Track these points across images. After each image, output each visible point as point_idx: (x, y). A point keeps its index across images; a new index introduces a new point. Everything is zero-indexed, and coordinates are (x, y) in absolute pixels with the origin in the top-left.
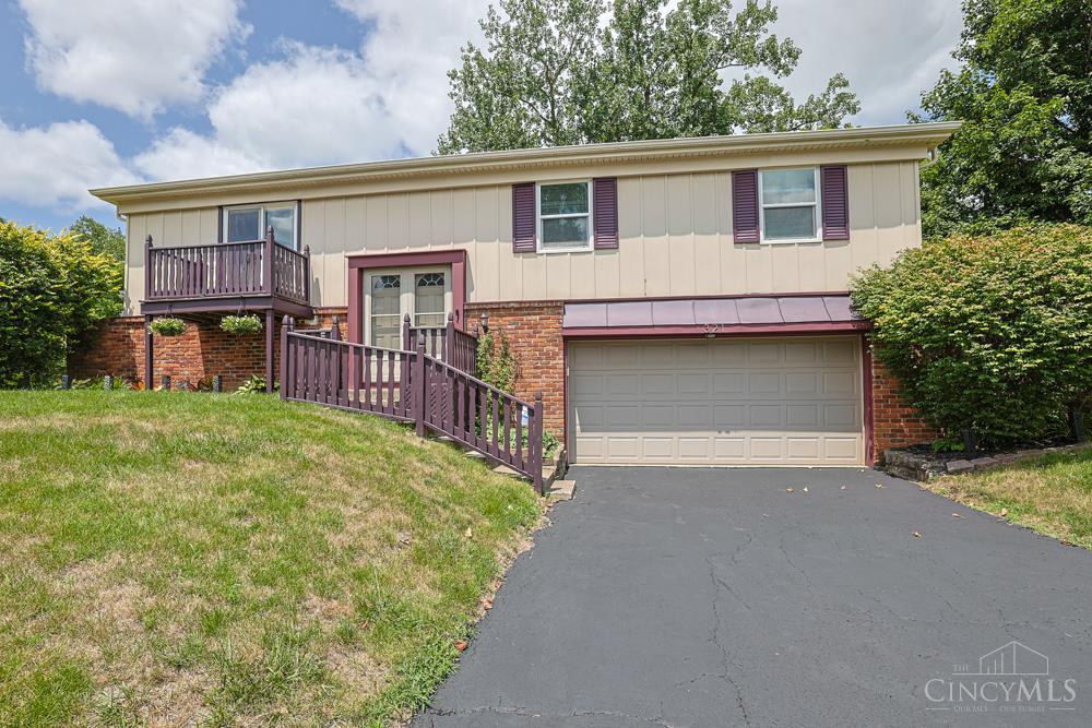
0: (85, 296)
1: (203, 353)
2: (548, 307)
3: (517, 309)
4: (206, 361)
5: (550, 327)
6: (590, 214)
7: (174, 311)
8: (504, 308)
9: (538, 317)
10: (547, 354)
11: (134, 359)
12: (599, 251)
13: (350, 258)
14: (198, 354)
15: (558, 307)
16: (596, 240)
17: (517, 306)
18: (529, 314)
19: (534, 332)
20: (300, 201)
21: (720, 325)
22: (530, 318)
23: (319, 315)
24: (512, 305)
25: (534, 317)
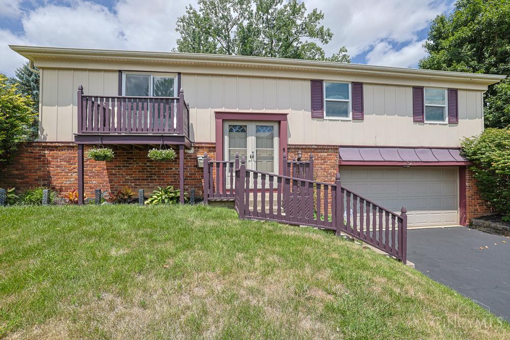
0: (15, 126)
1: (107, 169)
2: (331, 149)
3: (315, 149)
4: (110, 175)
5: (333, 160)
6: (350, 100)
7: (104, 142)
8: (309, 148)
9: (326, 154)
10: (330, 174)
11: (49, 172)
12: (354, 121)
13: (217, 113)
14: (104, 170)
15: (335, 148)
16: (353, 114)
17: (316, 147)
18: (322, 152)
19: (324, 162)
20: (179, 74)
21: (413, 162)
22: (322, 154)
23: (195, 147)
24: (313, 147)
25: (324, 154)
